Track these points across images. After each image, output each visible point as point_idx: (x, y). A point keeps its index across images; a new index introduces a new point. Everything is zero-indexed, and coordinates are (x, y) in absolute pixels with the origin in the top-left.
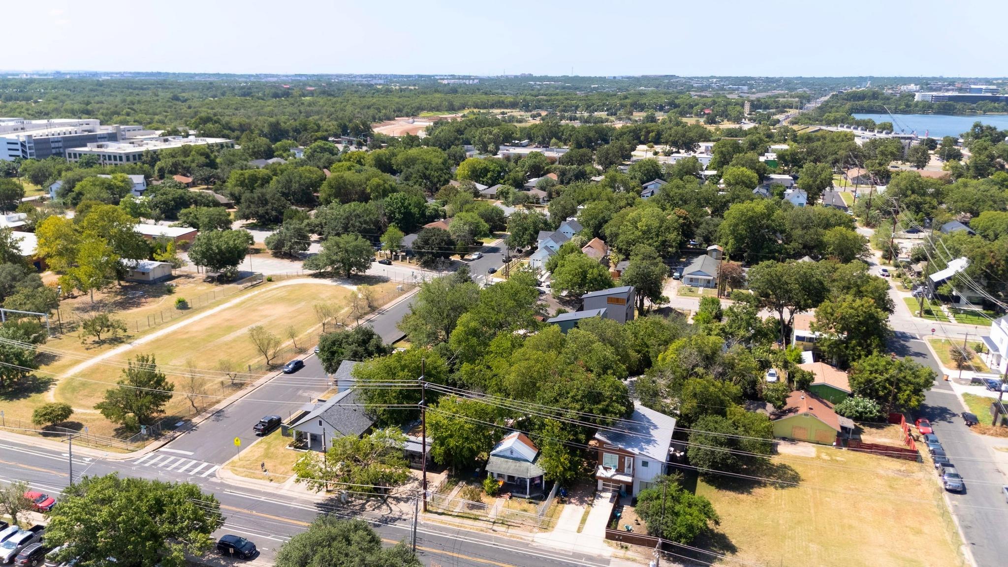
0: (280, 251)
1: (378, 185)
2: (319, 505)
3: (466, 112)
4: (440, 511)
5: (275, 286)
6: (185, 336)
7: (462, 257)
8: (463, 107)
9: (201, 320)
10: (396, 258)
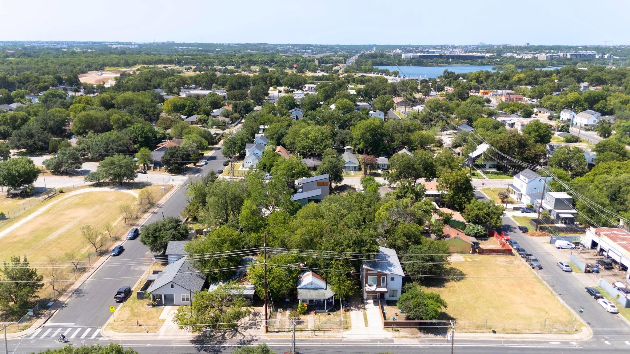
0: (57, 170)
1: (119, 119)
2: (193, 342)
3: (139, 67)
4: (276, 330)
5: (67, 196)
6: (15, 240)
7: (195, 164)
8: (135, 64)
9: (22, 226)
10: (149, 168)
